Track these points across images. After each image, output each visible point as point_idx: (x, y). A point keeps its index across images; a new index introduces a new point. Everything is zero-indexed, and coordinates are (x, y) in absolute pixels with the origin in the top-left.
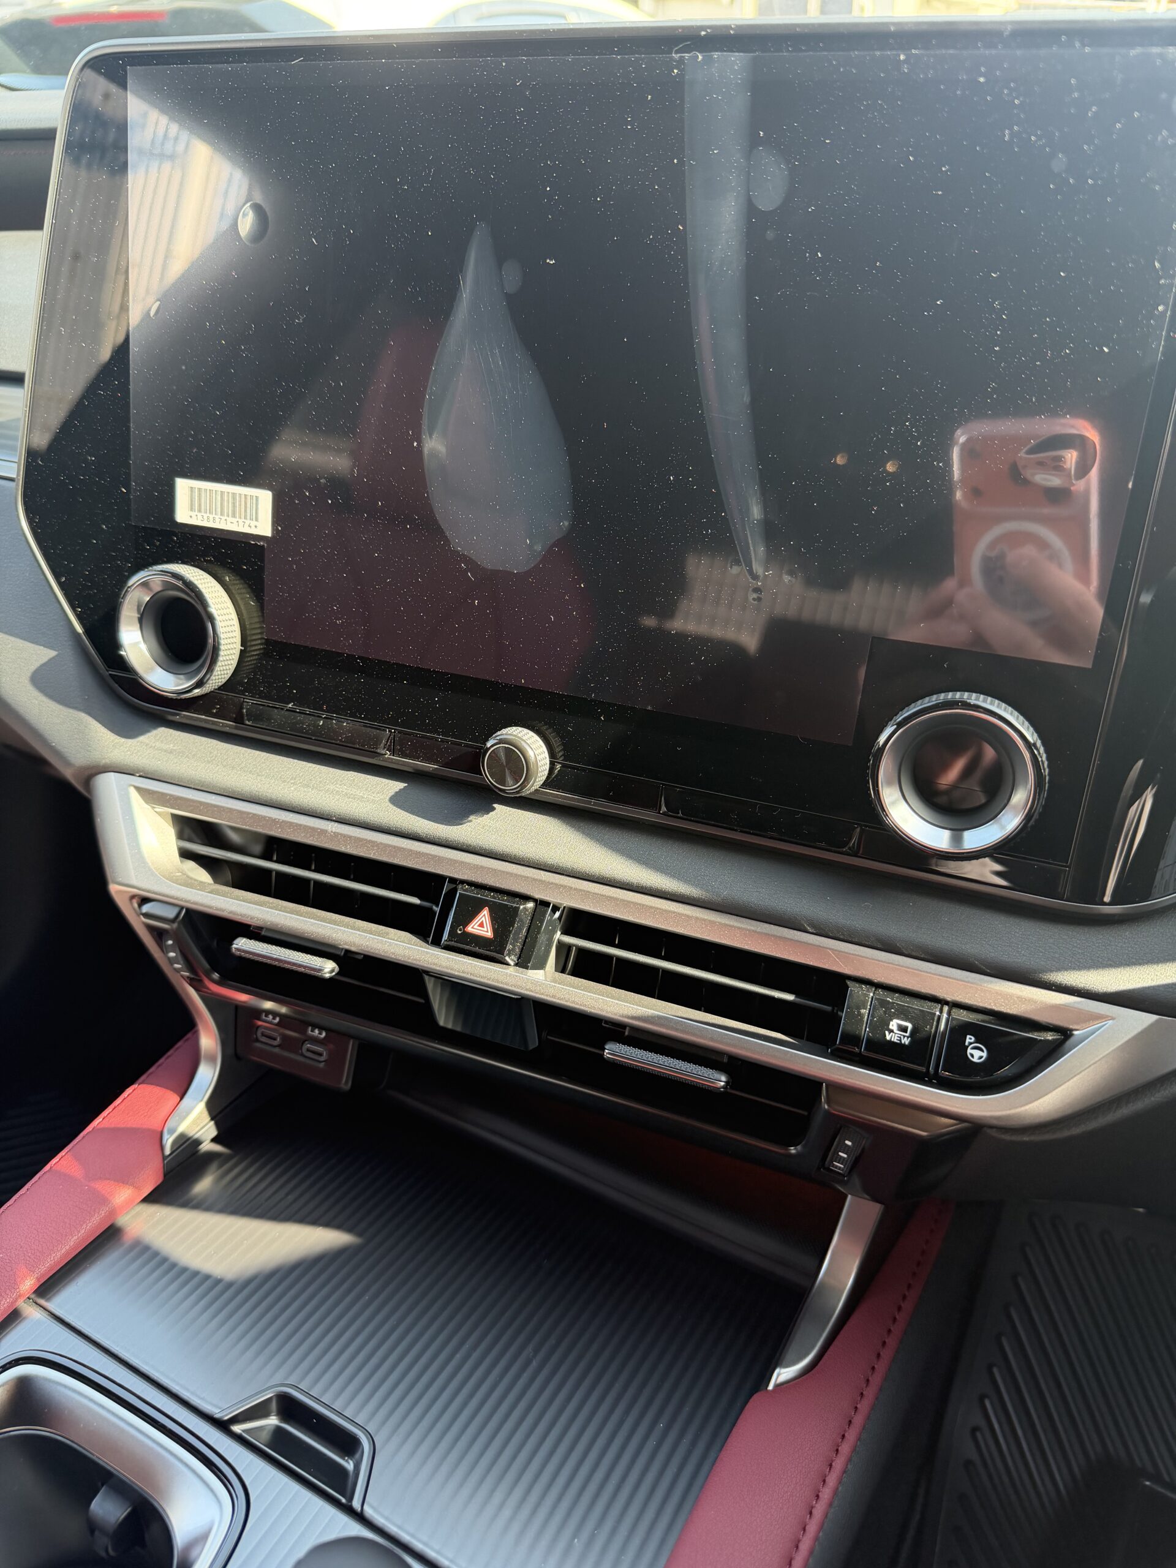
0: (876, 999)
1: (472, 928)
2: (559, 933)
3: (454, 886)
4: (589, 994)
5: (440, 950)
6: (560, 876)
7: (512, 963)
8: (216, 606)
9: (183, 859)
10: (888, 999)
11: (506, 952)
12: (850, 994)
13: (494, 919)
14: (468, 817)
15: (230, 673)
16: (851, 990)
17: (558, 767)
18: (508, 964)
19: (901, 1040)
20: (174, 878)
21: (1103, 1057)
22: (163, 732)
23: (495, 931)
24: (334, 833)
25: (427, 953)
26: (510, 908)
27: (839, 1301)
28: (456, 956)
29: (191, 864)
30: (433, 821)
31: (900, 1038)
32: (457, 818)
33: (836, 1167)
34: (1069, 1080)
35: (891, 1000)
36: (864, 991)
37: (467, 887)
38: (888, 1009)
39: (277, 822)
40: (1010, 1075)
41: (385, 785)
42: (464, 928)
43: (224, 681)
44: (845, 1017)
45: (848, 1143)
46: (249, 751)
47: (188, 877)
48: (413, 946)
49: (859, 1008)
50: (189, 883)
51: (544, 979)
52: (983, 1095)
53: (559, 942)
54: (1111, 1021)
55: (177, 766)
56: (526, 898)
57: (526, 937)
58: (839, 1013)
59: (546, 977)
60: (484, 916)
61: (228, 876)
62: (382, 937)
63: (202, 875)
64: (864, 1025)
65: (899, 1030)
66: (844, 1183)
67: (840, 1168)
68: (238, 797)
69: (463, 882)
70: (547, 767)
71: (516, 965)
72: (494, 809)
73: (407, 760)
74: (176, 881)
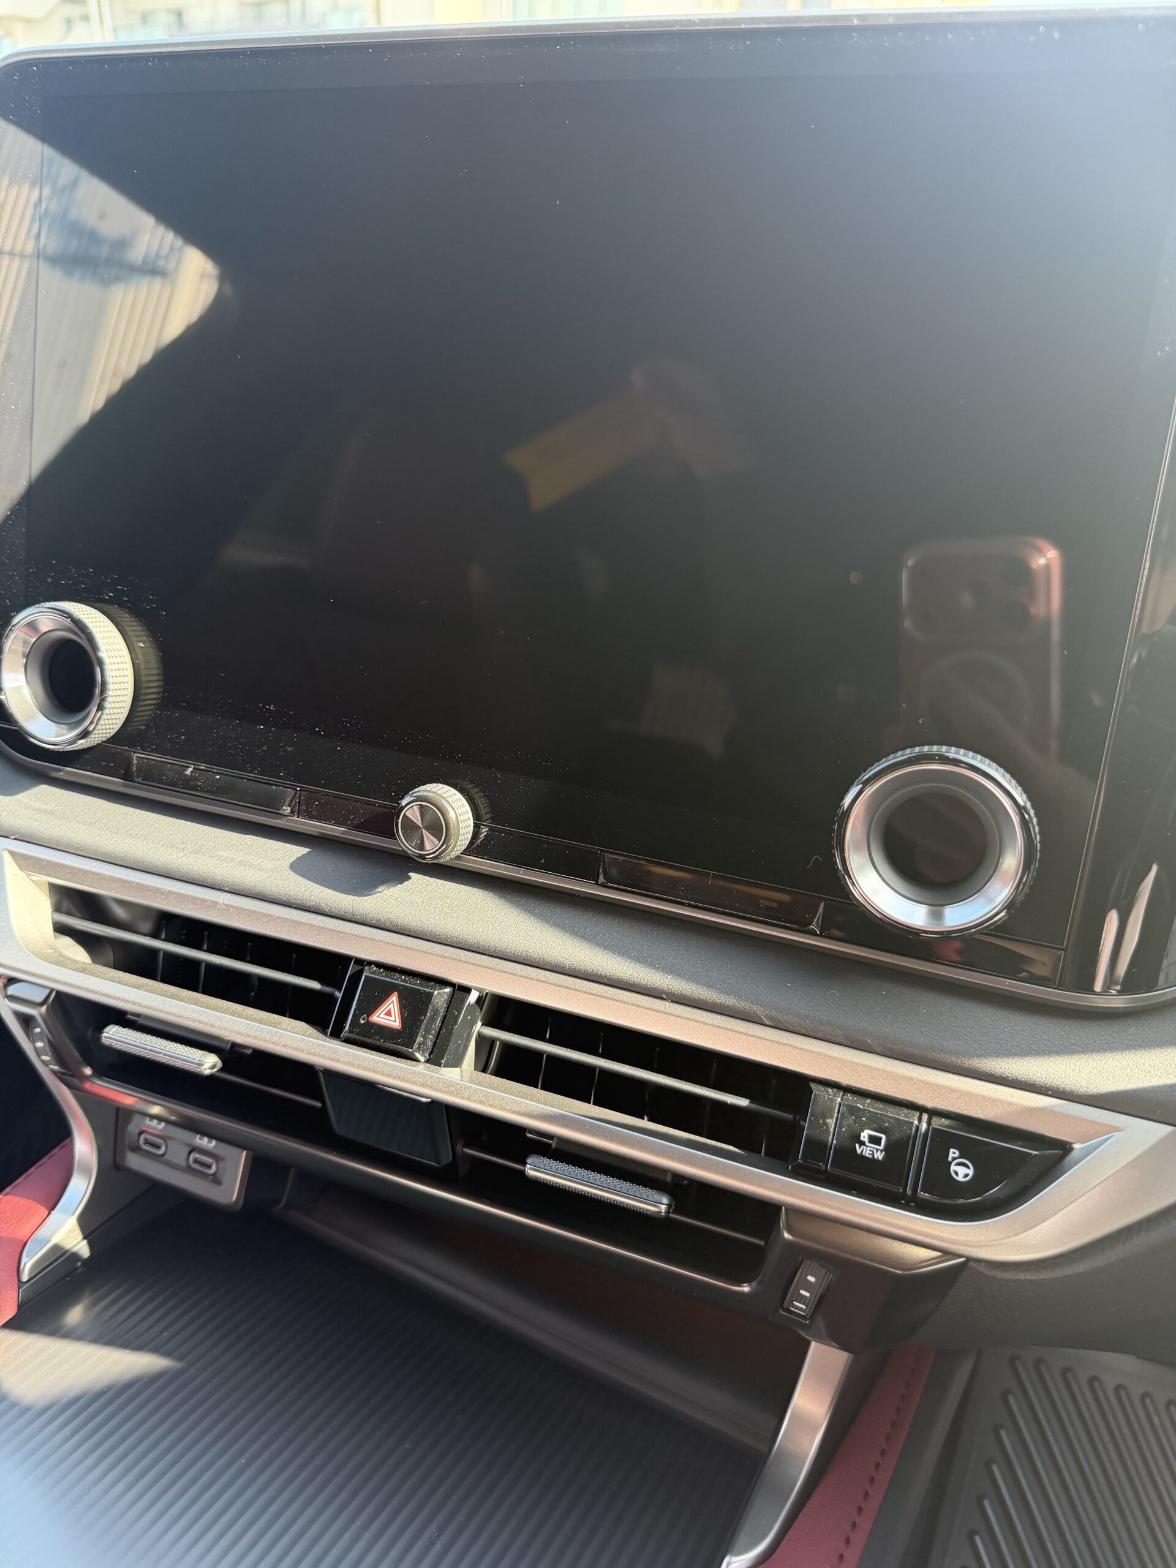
0: (844, 1105)
1: (378, 1016)
2: (479, 1023)
3: (361, 967)
4: (510, 1097)
5: (339, 1043)
6: (482, 956)
7: (422, 1059)
8: (107, 647)
9: (56, 934)
10: (858, 1105)
11: (416, 1046)
12: (814, 1100)
13: (402, 1006)
14: (377, 887)
15: (120, 723)
16: (815, 1094)
17: (485, 830)
18: (417, 1060)
19: (873, 1154)
20: (45, 955)
21: (1110, 1176)
22: (44, 789)
23: (403, 1020)
24: (226, 905)
25: (323, 1046)
26: (422, 993)
27: (801, 1470)
28: (357, 1050)
29: (67, 941)
30: (340, 892)
31: (873, 1152)
32: (365, 888)
33: (797, 1308)
34: (1070, 1204)
35: (861, 1107)
36: (830, 1095)
37: (375, 968)
38: (858, 1117)
39: (163, 892)
40: (1001, 1197)
41: (287, 851)
42: (368, 1017)
43: (113, 732)
44: (808, 1128)
45: (811, 1279)
46: (138, 811)
47: (61, 955)
48: (307, 1038)
49: (824, 1117)
50: (62, 961)
51: (459, 1078)
52: (968, 1222)
53: (479, 1035)
54: (1117, 1133)
55: (56, 828)
56: (443, 982)
57: (441, 1029)
58: (802, 1123)
59: (462, 1076)
60: (393, 1003)
61: (110, 956)
62: (273, 1027)
63: (79, 954)
64: (831, 1137)
65: (870, 1142)
66: (807, 1328)
67: (801, 1309)
68: (120, 863)
69: (370, 963)
70: (471, 829)
71: (427, 1061)
72: (409, 878)
73: (314, 822)
74: (46, 959)
